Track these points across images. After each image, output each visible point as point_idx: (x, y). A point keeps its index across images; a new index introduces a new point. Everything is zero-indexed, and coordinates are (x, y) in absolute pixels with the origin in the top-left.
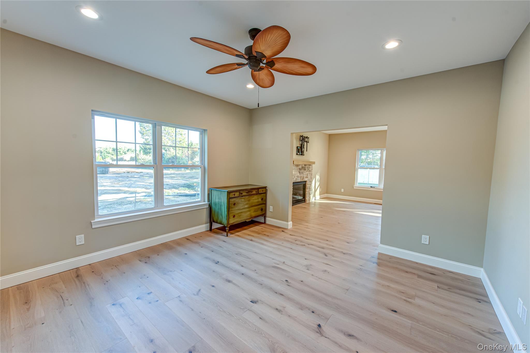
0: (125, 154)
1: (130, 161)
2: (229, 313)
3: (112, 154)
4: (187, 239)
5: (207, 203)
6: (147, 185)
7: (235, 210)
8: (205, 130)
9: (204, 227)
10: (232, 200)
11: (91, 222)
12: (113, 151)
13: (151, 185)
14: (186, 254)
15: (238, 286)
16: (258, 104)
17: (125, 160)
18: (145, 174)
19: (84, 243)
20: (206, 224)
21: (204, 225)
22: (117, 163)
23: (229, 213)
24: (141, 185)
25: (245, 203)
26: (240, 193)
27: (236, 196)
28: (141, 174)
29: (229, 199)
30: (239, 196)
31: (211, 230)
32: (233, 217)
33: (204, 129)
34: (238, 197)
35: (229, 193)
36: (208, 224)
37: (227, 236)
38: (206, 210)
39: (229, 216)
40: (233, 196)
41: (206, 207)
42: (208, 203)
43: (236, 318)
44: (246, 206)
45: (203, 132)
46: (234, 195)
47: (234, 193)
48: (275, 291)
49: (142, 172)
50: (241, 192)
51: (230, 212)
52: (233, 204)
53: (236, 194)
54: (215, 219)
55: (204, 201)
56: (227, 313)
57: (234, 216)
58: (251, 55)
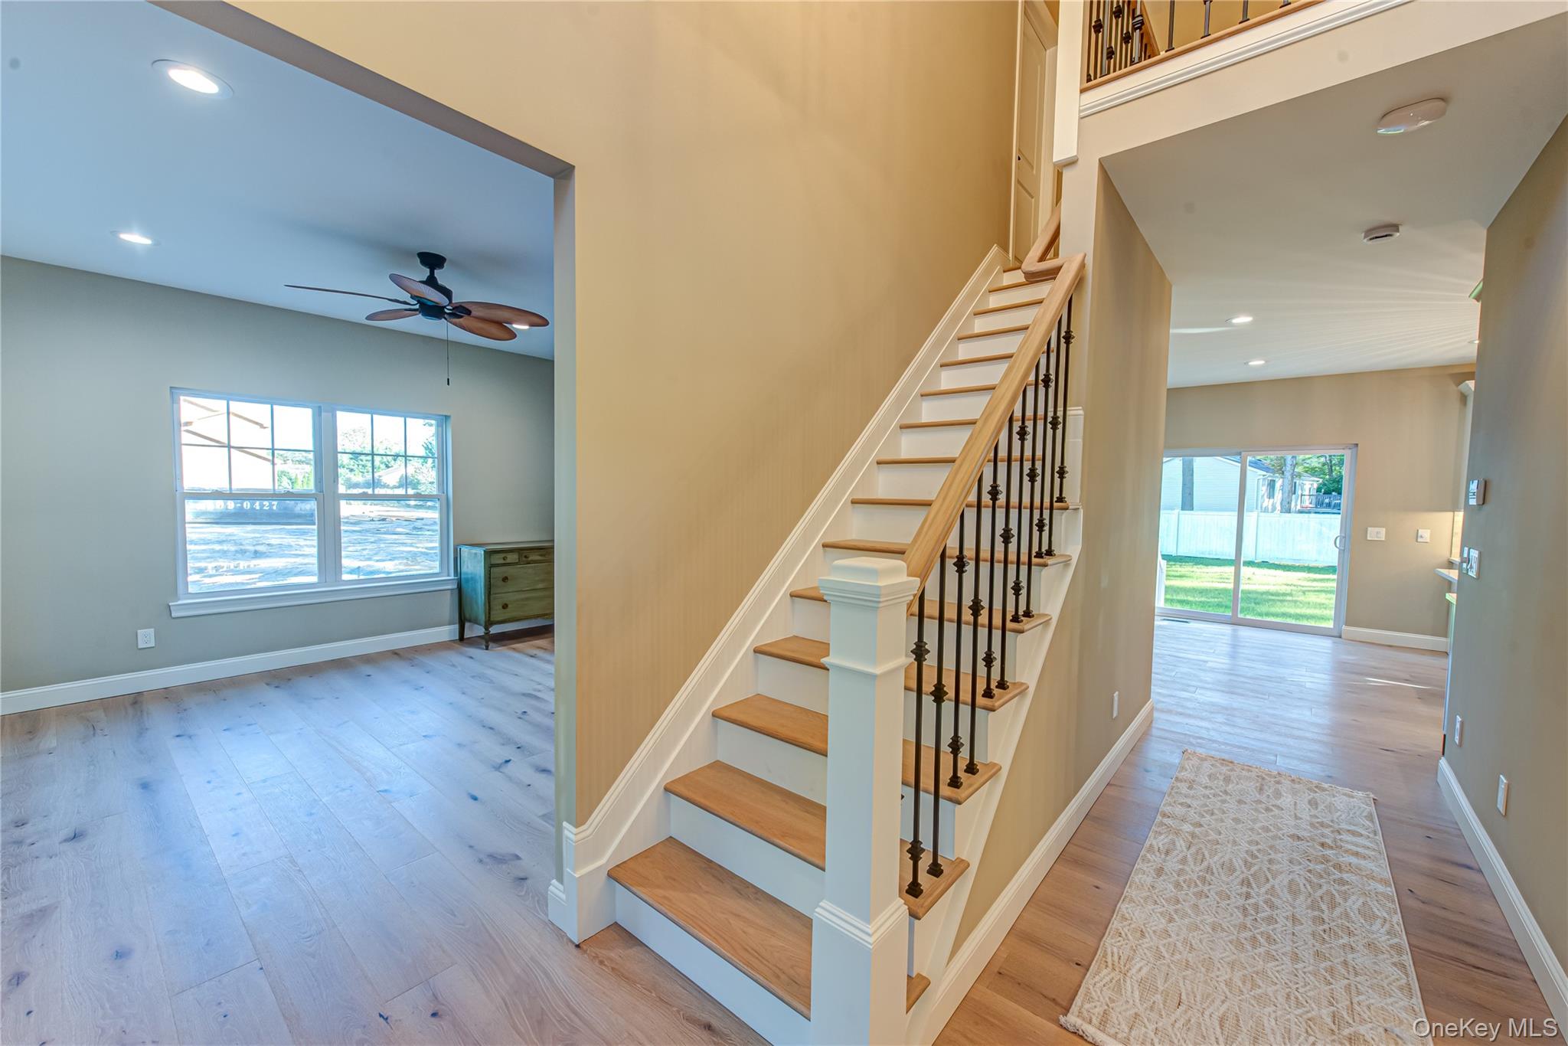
0: (387, 467)
1: (398, 487)
3: (351, 467)
4: (395, 653)
5: (452, 577)
6: (422, 553)
7: (507, 594)
8: (447, 417)
9: (447, 632)
10: (497, 572)
11: (169, 606)
12: (351, 459)
13: (431, 553)
14: (369, 676)
17: (388, 487)
18: (426, 525)
19: (154, 645)
20: (450, 624)
21: (447, 628)
22: (373, 491)
23: (492, 599)
24: (403, 552)
25: (537, 578)
26: (520, 556)
27: (508, 561)
28: (419, 524)
29: (489, 567)
30: (517, 561)
31: (462, 638)
32: (501, 607)
33: (444, 414)
34: (517, 564)
35: (489, 554)
36: (456, 627)
37: (487, 648)
38: (452, 594)
39: (492, 603)
40: (502, 562)
41: (449, 587)
42: (454, 579)
44: (540, 586)
45: (444, 420)
46: (504, 559)
47: (503, 555)
49: (422, 519)
50: (525, 553)
51: (492, 596)
52: (501, 579)
53: (508, 557)
54: (467, 616)
55: (448, 575)
57: (505, 606)
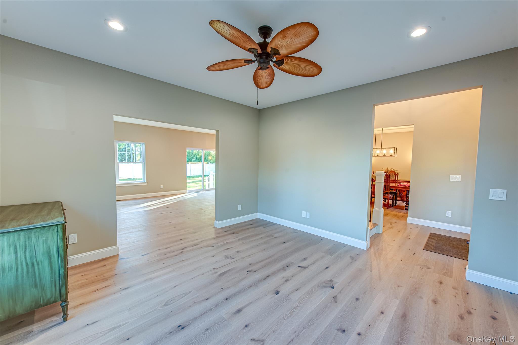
2: (294, 308)
15: (252, 302)
16: (257, 101)
43: (299, 304)
48: (263, 279)
56: (293, 311)
58: (265, 52)
